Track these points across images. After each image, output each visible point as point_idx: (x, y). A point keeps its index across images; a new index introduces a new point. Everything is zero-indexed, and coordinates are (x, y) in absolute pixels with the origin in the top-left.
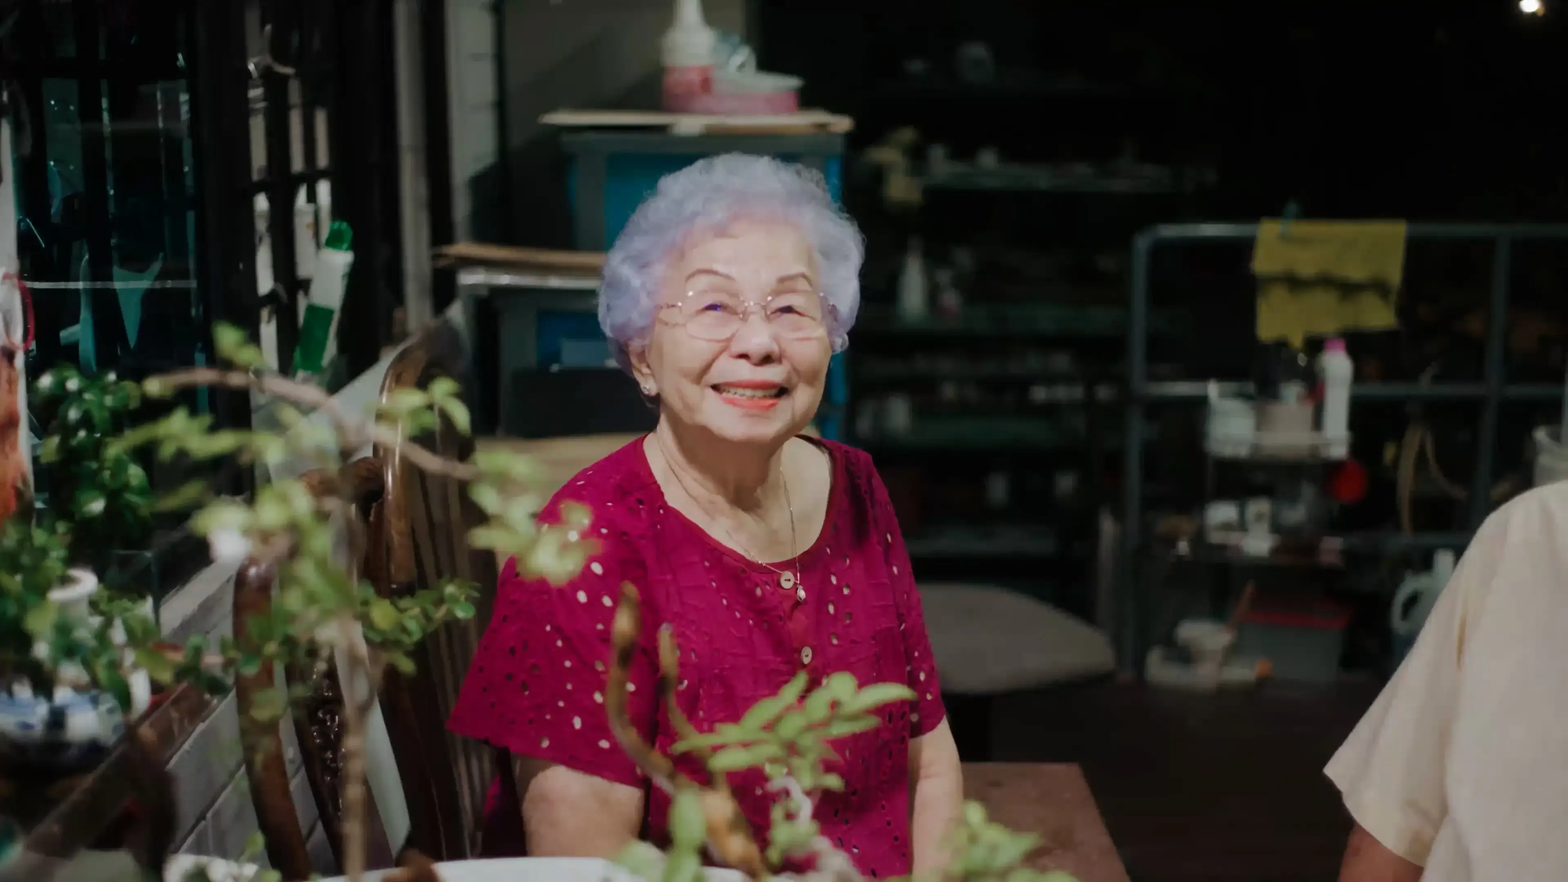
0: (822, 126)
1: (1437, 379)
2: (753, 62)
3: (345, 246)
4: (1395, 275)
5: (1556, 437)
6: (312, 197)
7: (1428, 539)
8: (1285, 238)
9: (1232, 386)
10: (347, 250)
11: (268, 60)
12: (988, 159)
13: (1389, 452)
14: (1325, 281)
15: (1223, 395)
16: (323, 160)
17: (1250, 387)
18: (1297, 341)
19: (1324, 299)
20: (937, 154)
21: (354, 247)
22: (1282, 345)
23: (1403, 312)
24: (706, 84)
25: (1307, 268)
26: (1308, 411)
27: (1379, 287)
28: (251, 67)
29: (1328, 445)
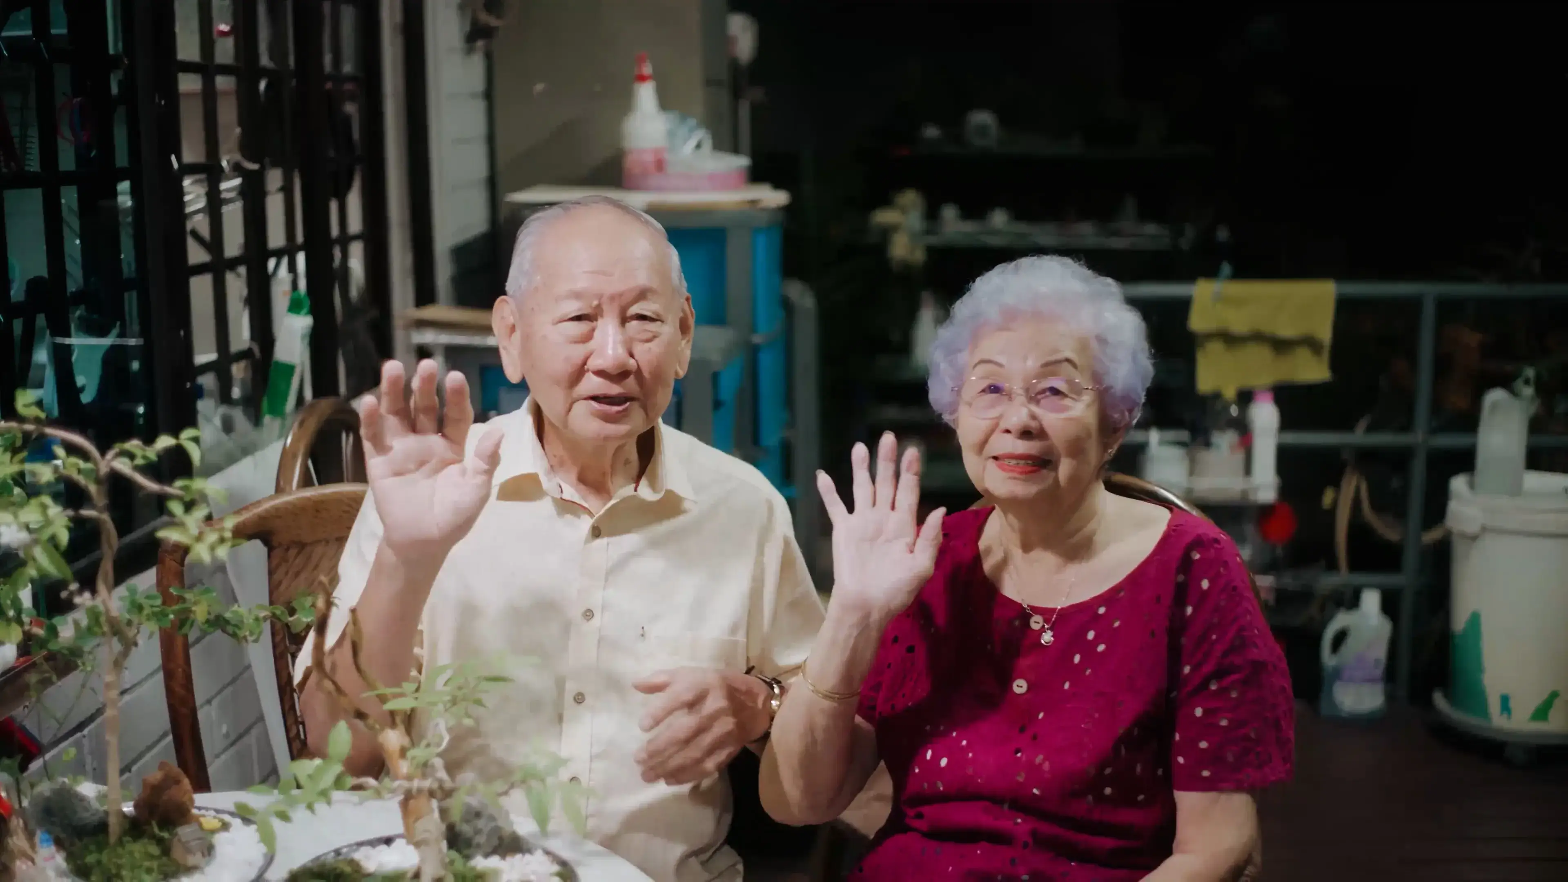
0: (753, 202)
1: (1370, 429)
2: (708, 144)
3: (305, 310)
4: (1325, 333)
5: (1472, 486)
6: (292, 268)
7: (1359, 578)
8: (1219, 298)
9: (1171, 435)
10: (306, 314)
11: (238, 157)
12: (999, 219)
13: (1328, 498)
14: (1257, 337)
15: (1162, 443)
16: (300, 238)
17: (1184, 435)
18: (1230, 393)
19: (1260, 354)
20: (949, 213)
21: (314, 312)
22: (1217, 396)
23: (1335, 365)
24: (660, 165)
25: (1239, 324)
26: (1239, 457)
27: (1311, 343)
28: (224, 164)
29: (1256, 489)
